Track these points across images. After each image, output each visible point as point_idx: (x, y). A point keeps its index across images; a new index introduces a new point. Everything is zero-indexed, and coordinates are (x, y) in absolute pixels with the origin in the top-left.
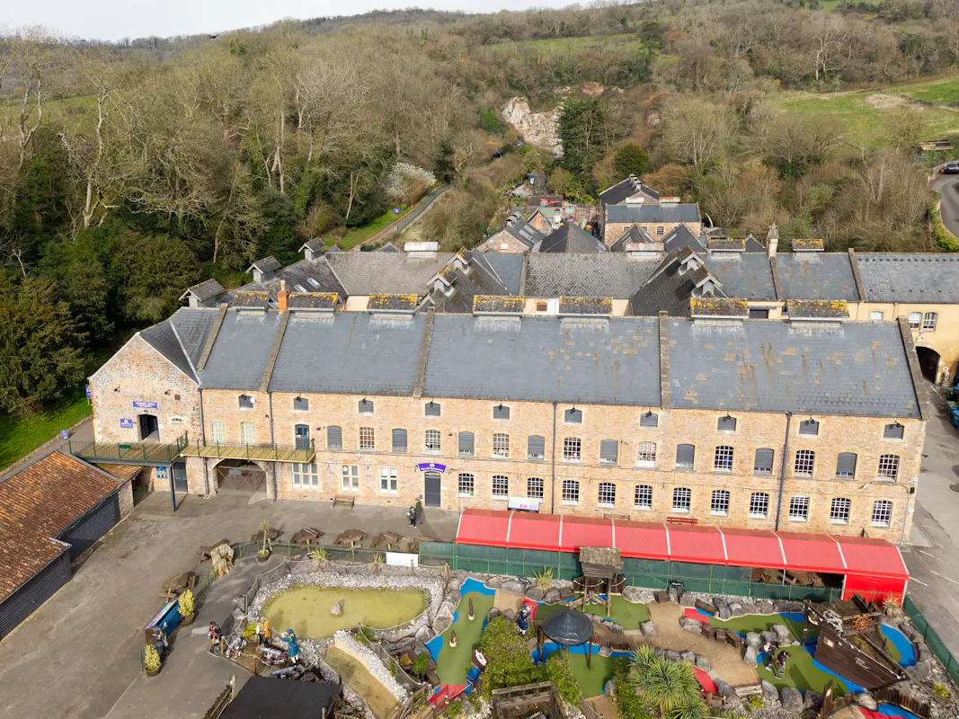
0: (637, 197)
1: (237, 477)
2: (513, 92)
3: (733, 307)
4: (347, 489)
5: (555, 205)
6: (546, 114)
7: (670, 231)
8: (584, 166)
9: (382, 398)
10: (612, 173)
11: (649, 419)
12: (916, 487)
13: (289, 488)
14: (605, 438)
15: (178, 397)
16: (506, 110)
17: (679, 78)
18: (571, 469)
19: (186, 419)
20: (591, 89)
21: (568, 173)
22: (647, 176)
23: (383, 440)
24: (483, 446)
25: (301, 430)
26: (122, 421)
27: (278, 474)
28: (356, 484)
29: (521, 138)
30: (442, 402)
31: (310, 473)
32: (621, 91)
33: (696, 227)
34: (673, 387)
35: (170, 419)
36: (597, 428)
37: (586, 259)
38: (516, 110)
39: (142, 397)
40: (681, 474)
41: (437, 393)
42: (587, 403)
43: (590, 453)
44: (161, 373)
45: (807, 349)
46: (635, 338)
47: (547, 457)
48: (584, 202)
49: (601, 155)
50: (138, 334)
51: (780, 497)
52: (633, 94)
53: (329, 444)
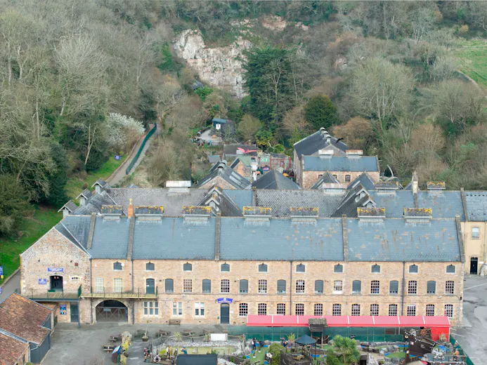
0: (328, 149)
1: (108, 312)
2: (185, 24)
3: (378, 212)
4: (175, 316)
5: (251, 154)
6: (223, 49)
7: (356, 177)
8: (274, 115)
9: (197, 262)
10: (303, 123)
11: (338, 268)
12: (462, 296)
13: (141, 317)
14: (317, 279)
15: (77, 265)
16: (178, 44)
17: (365, 19)
18: (300, 298)
19: (81, 278)
20: (272, 24)
21: (258, 121)
22: (336, 128)
23: (197, 287)
24: (253, 287)
25: (150, 281)
26: (40, 280)
27: (135, 308)
28: (180, 314)
29: (197, 77)
30: (230, 264)
31: (154, 307)
32: (305, 28)
33: (376, 176)
34: (350, 252)
35: (70, 278)
36: (313, 274)
37: (296, 193)
38: (189, 45)
39: (54, 265)
40: (355, 297)
41: (227, 258)
42: (308, 261)
43: (310, 288)
44: (67, 249)
45: (413, 232)
46: (330, 228)
47: (287, 291)
48: (276, 152)
49: (290, 104)
50: (54, 227)
51: (402, 305)
52: (317, 32)
53: (166, 289)
